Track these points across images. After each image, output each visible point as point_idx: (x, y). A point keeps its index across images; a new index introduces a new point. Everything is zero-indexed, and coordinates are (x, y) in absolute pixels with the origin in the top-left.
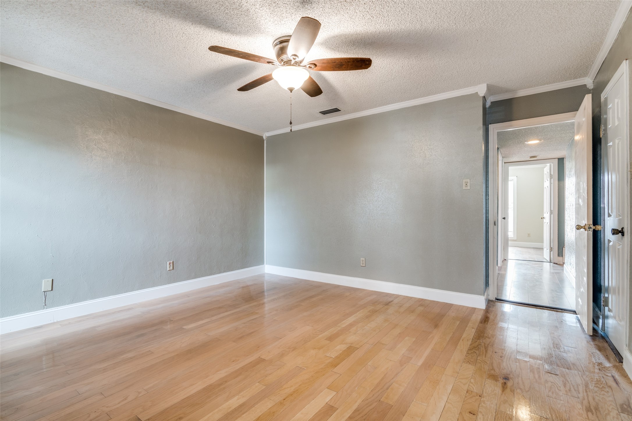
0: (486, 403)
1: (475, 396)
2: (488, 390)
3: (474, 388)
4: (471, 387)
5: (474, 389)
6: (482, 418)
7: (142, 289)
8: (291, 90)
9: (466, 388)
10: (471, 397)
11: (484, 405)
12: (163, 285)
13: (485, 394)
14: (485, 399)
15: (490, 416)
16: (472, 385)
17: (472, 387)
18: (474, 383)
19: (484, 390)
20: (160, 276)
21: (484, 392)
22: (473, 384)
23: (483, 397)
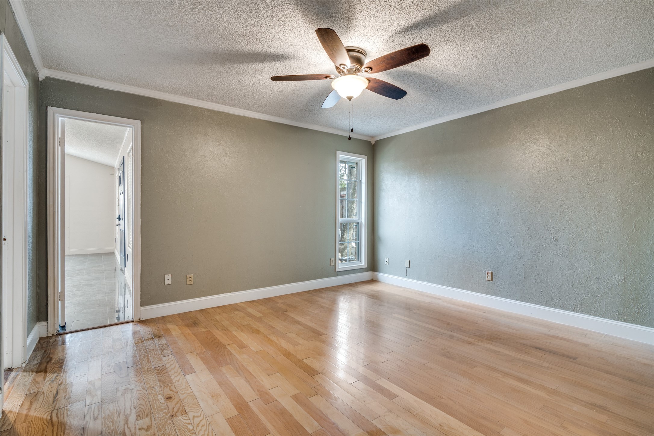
0: (164, 414)
1: (177, 412)
2: (169, 427)
3: (183, 420)
4: (187, 418)
5: (182, 418)
6: (160, 400)
7: (461, 289)
8: (350, 99)
9: (191, 415)
10: (178, 409)
11: (164, 411)
12: (481, 293)
13: (170, 421)
14: (167, 417)
15: (155, 406)
16: (188, 421)
17: (185, 420)
18: (187, 425)
19: (173, 425)
20: (478, 283)
21: (171, 423)
22: (187, 423)
23: (169, 417)
